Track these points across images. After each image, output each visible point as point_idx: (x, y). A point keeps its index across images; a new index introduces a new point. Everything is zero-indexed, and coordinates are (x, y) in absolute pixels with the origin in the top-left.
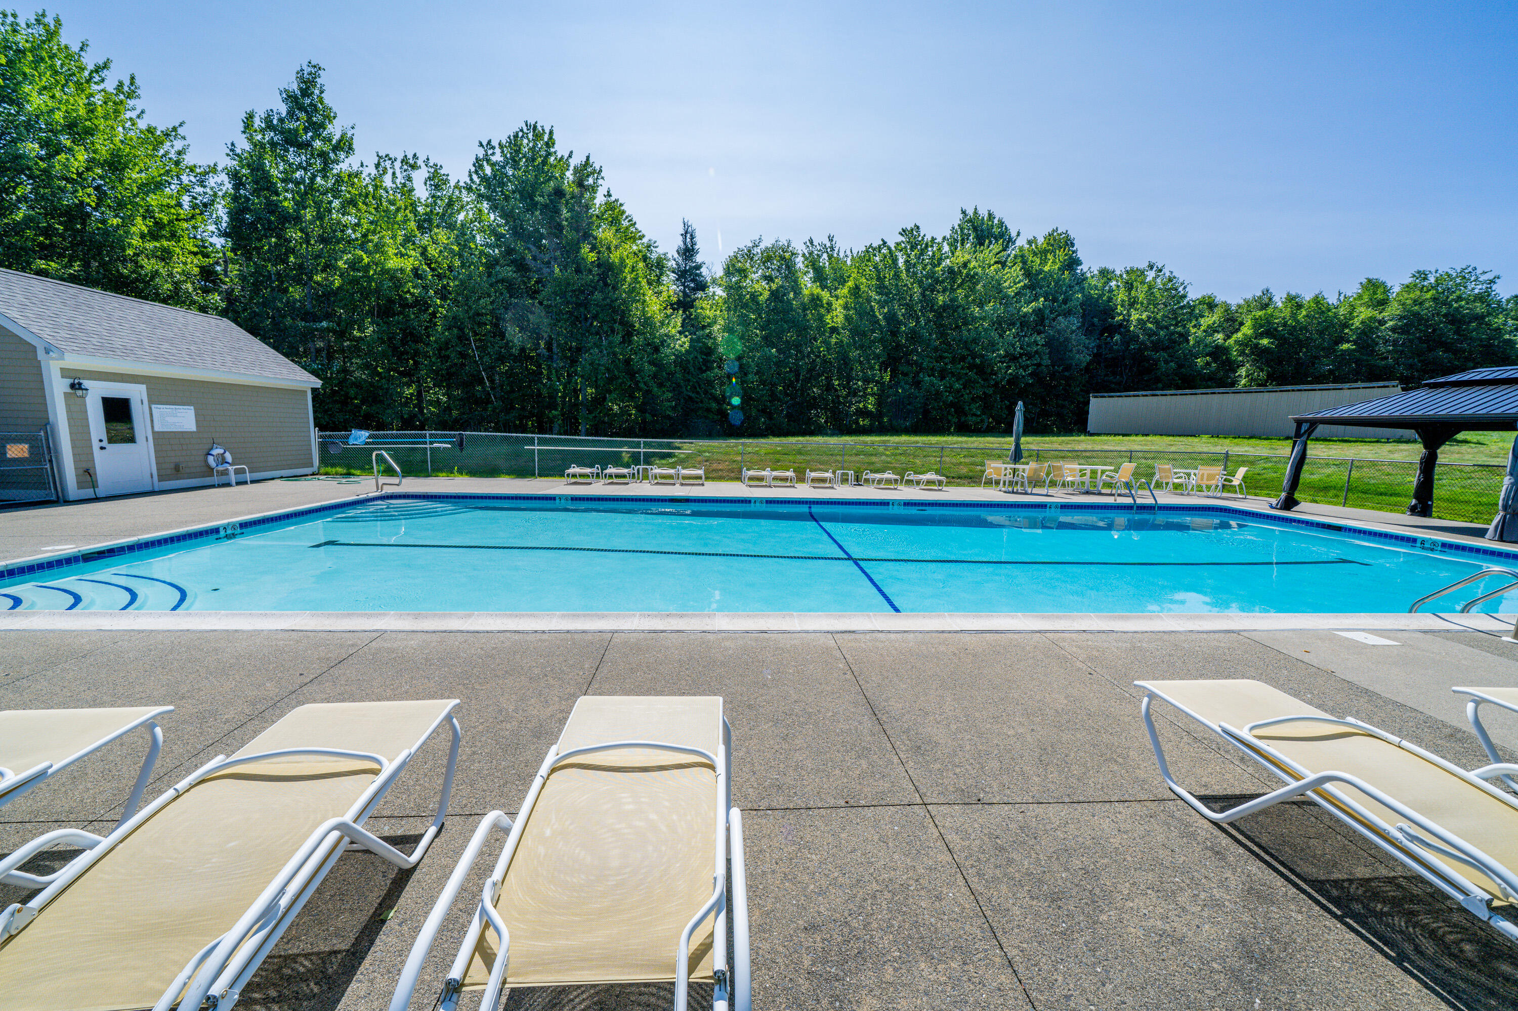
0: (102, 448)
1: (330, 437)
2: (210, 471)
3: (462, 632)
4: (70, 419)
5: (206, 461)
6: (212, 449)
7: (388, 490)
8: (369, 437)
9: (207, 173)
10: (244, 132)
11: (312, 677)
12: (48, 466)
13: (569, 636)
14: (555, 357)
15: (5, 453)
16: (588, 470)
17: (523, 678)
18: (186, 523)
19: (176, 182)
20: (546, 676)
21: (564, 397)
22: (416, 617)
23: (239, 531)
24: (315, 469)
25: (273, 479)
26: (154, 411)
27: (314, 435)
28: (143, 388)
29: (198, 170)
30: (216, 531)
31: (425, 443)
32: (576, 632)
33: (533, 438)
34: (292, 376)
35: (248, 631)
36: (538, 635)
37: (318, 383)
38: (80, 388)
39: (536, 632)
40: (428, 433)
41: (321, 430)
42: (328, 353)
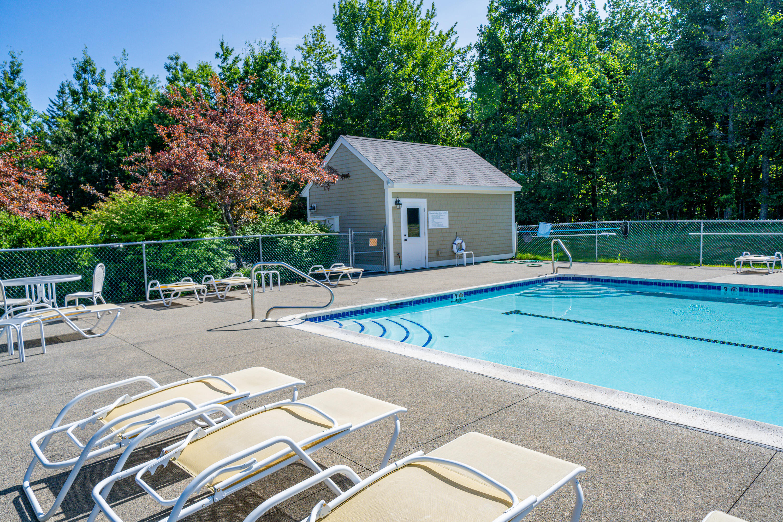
0: (406, 240)
1: (525, 229)
2: (453, 256)
3: (604, 406)
4: (394, 222)
5: (452, 248)
6: (455, 240)
7: (562, 272)
8: (552, 228)
9: (466, 52)
10: (487, 16)
11: (488, 413)
12: (383, 251)
13: (716, 439)
14: (730, 136)
15: (368, 244)
16: (765, 258)
17: (657, 469)
18: (437, 290)
19: (451, 63)
20: (683, 475)
21: (740, 178)
22: (567, 383)
23: (463, 298)
24: (513, 255)
25: (487, 262)
26: (429, 215)
27: (514, 228)
28: (424, 201)
29: (462, 51)
30: (451, 296)
31: (594, 232)
32: (726, 437)
33: (699, 224)
34: (503, 185)
35: (456, 369)
36: (680, 430)
37: (518, 187)
38: (399, 204)
39: (678, 425)
40: (596, 223)
41: (520, 224)
42: (529, 163)
